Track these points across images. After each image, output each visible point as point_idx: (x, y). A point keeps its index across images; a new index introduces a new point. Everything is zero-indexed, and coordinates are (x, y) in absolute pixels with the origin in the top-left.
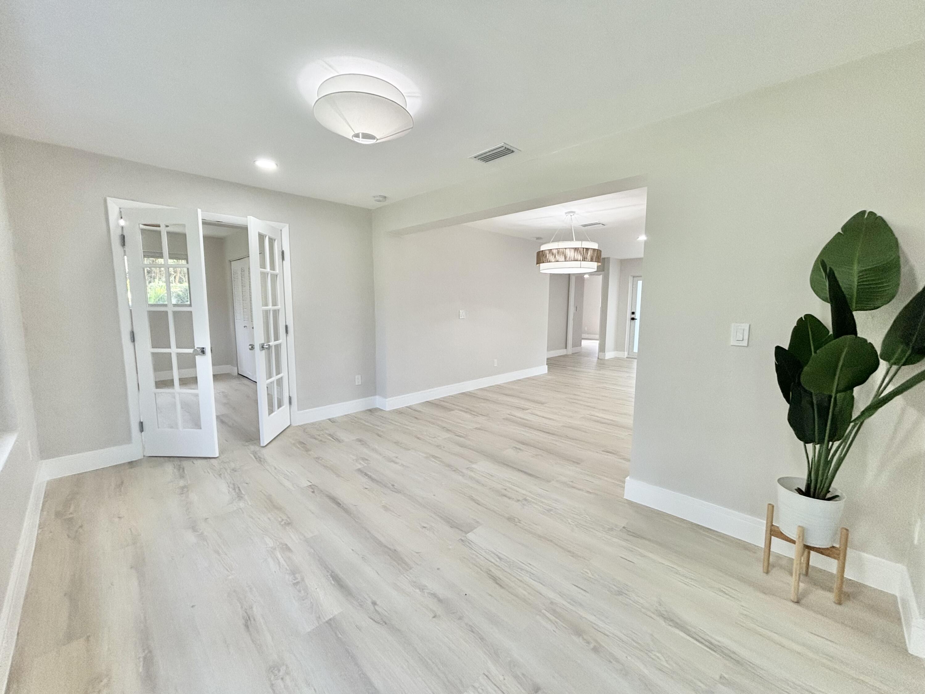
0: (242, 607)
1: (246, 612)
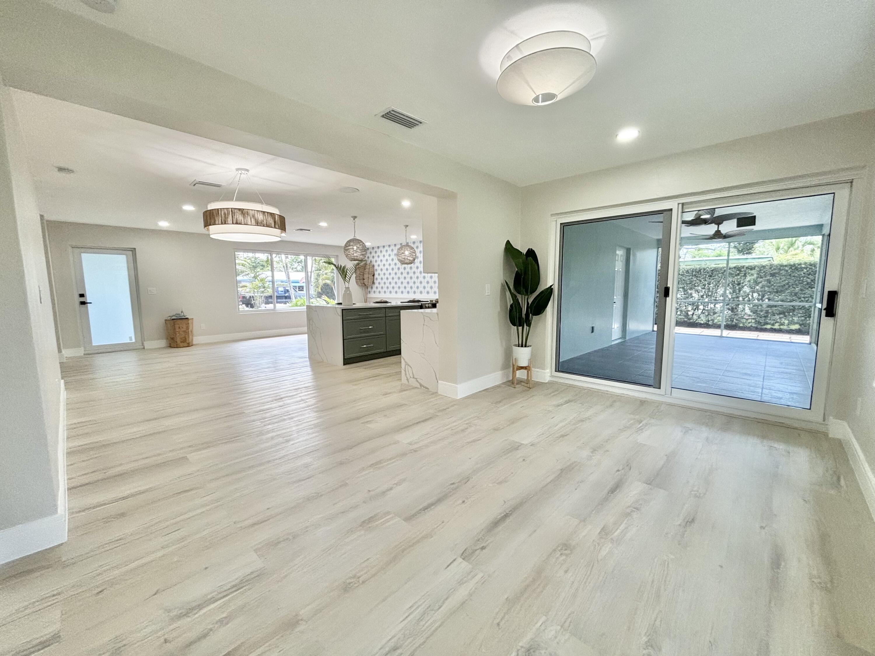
0: (686, 531)
1: (686, 525)
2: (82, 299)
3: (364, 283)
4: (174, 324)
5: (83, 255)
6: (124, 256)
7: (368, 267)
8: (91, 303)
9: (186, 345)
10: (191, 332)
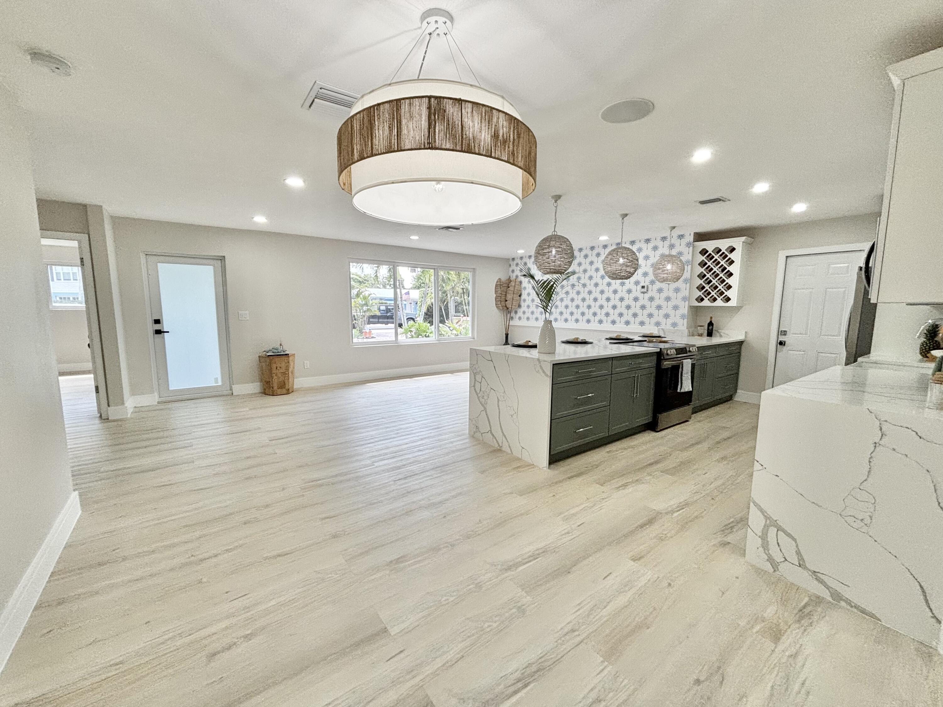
2: (157, 327)
3: (506, 306)
4: (270, 363)
5: (159, 265)
6: (212, 267)
7: (513, 284)
8: (168, 332)
9: (284, 391)
10: (292, 373)
